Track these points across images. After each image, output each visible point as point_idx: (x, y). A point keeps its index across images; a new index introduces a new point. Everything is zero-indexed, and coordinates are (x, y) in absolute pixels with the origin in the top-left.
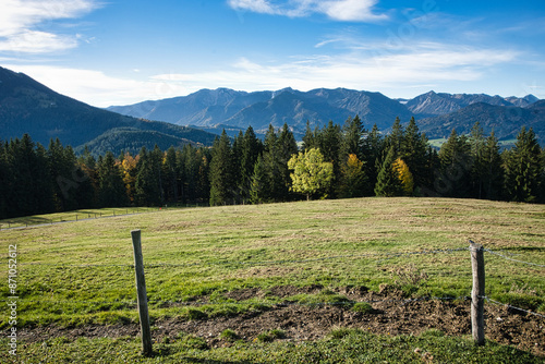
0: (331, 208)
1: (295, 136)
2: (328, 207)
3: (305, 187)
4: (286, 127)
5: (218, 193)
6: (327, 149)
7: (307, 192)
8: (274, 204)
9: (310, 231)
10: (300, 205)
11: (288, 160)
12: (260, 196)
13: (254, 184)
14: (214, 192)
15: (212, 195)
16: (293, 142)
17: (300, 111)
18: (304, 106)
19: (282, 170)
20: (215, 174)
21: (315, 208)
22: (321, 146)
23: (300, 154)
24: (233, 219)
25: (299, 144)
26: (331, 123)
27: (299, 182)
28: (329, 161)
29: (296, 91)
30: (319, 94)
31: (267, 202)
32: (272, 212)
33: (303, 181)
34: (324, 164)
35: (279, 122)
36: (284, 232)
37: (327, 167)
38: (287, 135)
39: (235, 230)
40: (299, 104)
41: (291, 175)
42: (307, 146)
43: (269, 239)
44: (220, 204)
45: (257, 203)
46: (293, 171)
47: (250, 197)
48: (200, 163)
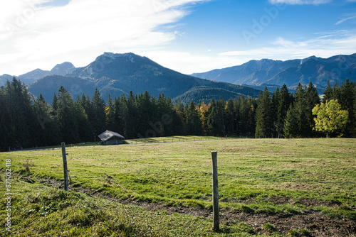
0: (346, 144)
1: (318, 91)
2: (343, 144)
3: (326, 128)
4: (311, 84)
5: (261, 130)
6: (344, 100)
7: (327, 131)
8: (301, 139)
9: (329, 160)
10: (321, 140)
11: (312, 108)
12: (290, 133)
13: (287, 124)
14: (258, 129)
15: (257, 131)
16: (316, 95)
17: (322, 73)
18: (325, 69)
19: (307, 115)
20: (259, 117)
21: (333, 144)
22: (339, 98)
23: (322, 104)
24: (272, 148)
25: (321, 97)
26: (348, 81)
27: (320, 124)
28: (345, 109)
29: (319, 58)
30: (338, 59)
31: (296, 137)
32: (299, 144)
33: (324, 124)
34: (341, 112)
35: (306, 81)
36: (308, 159)
37: (344, 113)
38: (312, 88)
39: (273, 155)
40: (321, 68)
41: (315, 119)
42: (328, 97)
43: (298, 164)
44: (262, 137)
45: (288, 137)
46: (316, 116)
47: (282, 132)
48: (249, 109)
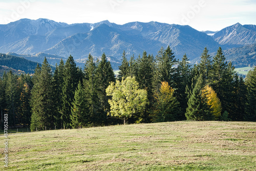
0: (146, 131)
1: (113, 65)
2: (144, 131)
3: (122, 112)
4: (104, 57)
5: (39, 118)
6: (142, 77)
7: (124, 116)
8: (93, 128)
9: (129, 154)
10: (117, 128)
11: (106, 87)
12: (80, 120)
13: (75, 109)
14: (35, 117)
15: (33, 121)
16: (110, 71)
17: (116, 42)
18: (120, 38)
19: (100, 97)
20: (37, 101)
21: (132, 132)
22: (136, 74)
23: (118, 82)
24: (54, 145)
25: (116, 73)
26: (145, 53)
27: (117, 108)
28: (143, 88)
29: (113, 24)
30: (134, 27)
31: (86, 126)
32: (91, 136)
33: (120, 107)
34: (139, 91)
35: (98, 52)
36: (104, 156)
37: (142, 93)
38: (105, 64)
39: (56, 155)
40: (116, 36)
41: (109, 101)
42: (124, 72)
43: (90, 164)
44: (41, 129)
45: (77, 127)
46: (110, 97)
47: (69, 121)
48: (21, 90)
